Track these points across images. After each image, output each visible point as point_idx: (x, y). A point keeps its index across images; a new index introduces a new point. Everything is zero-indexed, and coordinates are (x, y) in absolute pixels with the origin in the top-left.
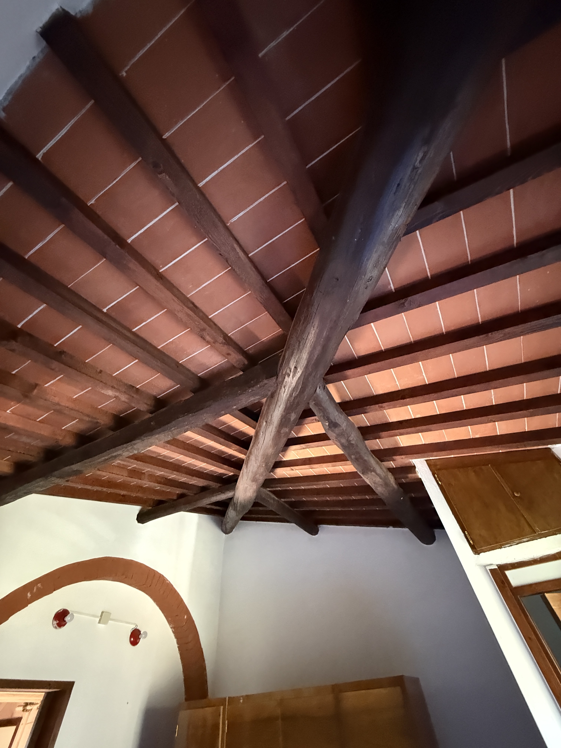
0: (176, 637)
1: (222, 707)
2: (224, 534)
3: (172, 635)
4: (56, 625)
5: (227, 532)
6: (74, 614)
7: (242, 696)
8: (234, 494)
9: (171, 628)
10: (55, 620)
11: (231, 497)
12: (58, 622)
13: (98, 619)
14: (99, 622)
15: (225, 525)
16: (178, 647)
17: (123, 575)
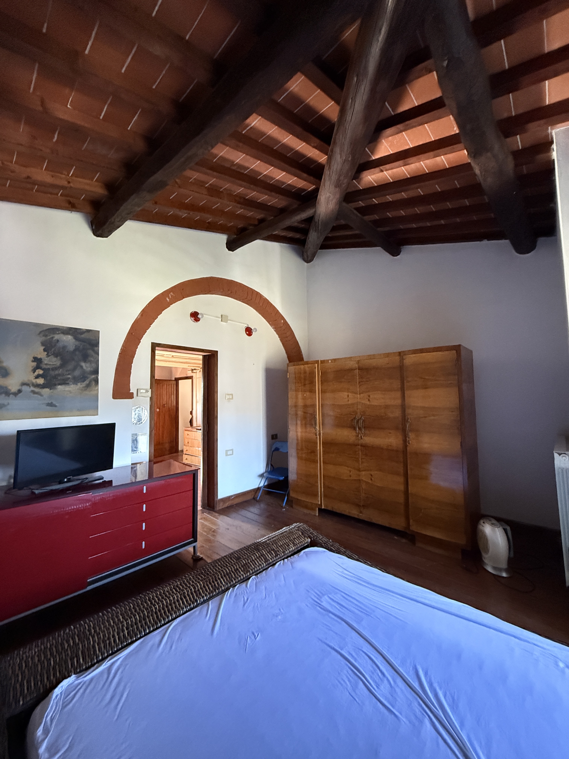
0: (277, 334)
1: (316, 365)
2: (306, 264)
3: (275, 333)
4: (193, 320)
5: (308, 259)
6: (204, 315)
7: (330, 359)
8: (315, 211)
9: (273, 328)
10: (192, 317)
11: (311, 215)
12: (194, 318)
13: (220, 320)
14: (222, 321)
15: (307, 252)
16: (280, 339)
17: (229, 290)
